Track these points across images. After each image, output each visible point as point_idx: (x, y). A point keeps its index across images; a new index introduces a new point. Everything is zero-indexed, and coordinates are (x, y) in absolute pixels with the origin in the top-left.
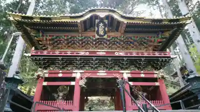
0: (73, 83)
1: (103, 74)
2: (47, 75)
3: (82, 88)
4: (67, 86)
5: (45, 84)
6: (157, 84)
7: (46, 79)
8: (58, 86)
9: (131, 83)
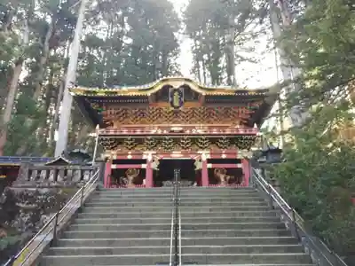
0: (144, 166)
1: (178, 156)
2: (115, 157)
3: (154, 171)
4: (137, 169)
5: (114, 167)
6: (239, 166)
7: (115, 162)
8: (126, 169)
9: (210, 166)
